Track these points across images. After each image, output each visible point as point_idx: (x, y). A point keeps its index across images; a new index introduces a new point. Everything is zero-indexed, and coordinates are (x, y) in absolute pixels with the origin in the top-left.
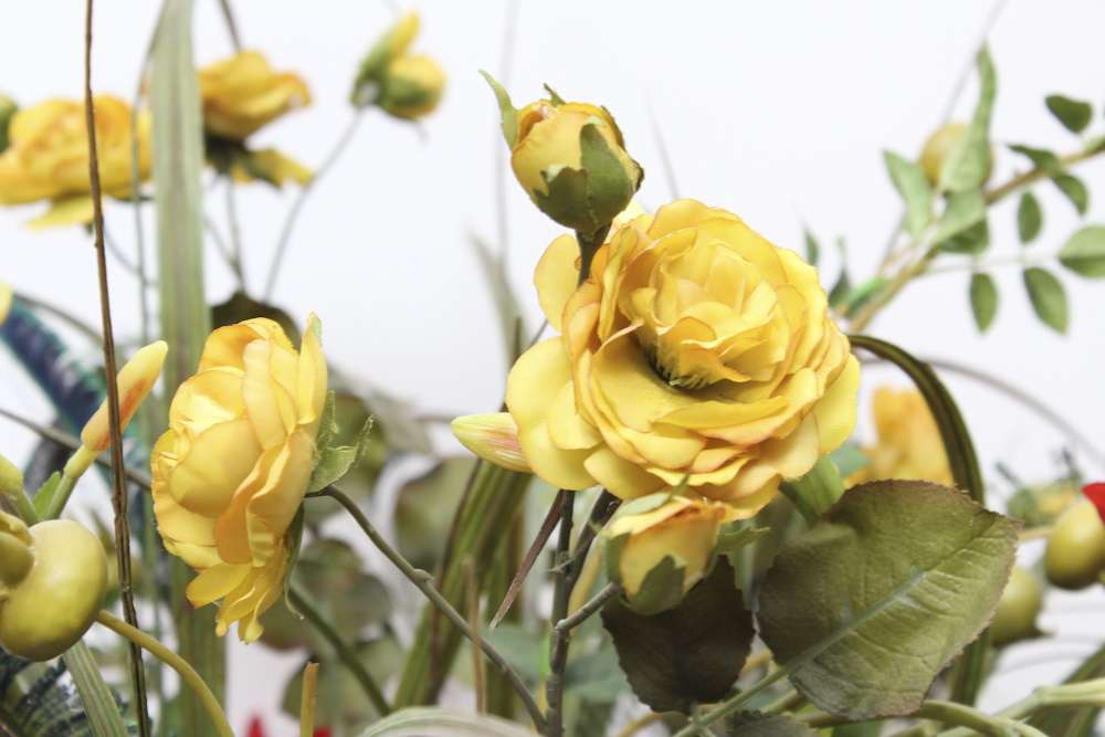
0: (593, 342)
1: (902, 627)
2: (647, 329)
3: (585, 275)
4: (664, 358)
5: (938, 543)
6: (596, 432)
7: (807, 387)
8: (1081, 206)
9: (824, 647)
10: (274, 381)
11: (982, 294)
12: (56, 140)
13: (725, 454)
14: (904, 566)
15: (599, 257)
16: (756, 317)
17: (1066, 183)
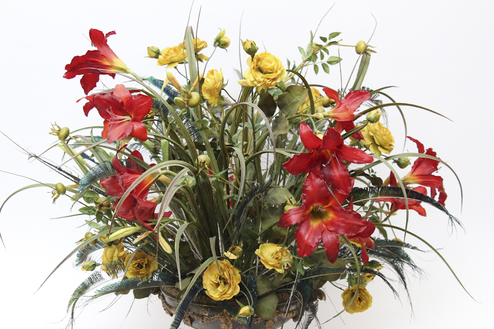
0: (254, 68)
1: (295, 103)
2: (260, 67)
3: (252, 61)
4: (262, 70)
5: (298, 93)
6: (255, 79)
7: (279, 72)
8: (328, 53)
9: (285, 107)
10: (217, 75)
11: (316, 68)
12: (170, 54)
13: (270, 80)
14: (294, 96)
15: (254, 59)
16: (273, 64)
17: (325, 50)
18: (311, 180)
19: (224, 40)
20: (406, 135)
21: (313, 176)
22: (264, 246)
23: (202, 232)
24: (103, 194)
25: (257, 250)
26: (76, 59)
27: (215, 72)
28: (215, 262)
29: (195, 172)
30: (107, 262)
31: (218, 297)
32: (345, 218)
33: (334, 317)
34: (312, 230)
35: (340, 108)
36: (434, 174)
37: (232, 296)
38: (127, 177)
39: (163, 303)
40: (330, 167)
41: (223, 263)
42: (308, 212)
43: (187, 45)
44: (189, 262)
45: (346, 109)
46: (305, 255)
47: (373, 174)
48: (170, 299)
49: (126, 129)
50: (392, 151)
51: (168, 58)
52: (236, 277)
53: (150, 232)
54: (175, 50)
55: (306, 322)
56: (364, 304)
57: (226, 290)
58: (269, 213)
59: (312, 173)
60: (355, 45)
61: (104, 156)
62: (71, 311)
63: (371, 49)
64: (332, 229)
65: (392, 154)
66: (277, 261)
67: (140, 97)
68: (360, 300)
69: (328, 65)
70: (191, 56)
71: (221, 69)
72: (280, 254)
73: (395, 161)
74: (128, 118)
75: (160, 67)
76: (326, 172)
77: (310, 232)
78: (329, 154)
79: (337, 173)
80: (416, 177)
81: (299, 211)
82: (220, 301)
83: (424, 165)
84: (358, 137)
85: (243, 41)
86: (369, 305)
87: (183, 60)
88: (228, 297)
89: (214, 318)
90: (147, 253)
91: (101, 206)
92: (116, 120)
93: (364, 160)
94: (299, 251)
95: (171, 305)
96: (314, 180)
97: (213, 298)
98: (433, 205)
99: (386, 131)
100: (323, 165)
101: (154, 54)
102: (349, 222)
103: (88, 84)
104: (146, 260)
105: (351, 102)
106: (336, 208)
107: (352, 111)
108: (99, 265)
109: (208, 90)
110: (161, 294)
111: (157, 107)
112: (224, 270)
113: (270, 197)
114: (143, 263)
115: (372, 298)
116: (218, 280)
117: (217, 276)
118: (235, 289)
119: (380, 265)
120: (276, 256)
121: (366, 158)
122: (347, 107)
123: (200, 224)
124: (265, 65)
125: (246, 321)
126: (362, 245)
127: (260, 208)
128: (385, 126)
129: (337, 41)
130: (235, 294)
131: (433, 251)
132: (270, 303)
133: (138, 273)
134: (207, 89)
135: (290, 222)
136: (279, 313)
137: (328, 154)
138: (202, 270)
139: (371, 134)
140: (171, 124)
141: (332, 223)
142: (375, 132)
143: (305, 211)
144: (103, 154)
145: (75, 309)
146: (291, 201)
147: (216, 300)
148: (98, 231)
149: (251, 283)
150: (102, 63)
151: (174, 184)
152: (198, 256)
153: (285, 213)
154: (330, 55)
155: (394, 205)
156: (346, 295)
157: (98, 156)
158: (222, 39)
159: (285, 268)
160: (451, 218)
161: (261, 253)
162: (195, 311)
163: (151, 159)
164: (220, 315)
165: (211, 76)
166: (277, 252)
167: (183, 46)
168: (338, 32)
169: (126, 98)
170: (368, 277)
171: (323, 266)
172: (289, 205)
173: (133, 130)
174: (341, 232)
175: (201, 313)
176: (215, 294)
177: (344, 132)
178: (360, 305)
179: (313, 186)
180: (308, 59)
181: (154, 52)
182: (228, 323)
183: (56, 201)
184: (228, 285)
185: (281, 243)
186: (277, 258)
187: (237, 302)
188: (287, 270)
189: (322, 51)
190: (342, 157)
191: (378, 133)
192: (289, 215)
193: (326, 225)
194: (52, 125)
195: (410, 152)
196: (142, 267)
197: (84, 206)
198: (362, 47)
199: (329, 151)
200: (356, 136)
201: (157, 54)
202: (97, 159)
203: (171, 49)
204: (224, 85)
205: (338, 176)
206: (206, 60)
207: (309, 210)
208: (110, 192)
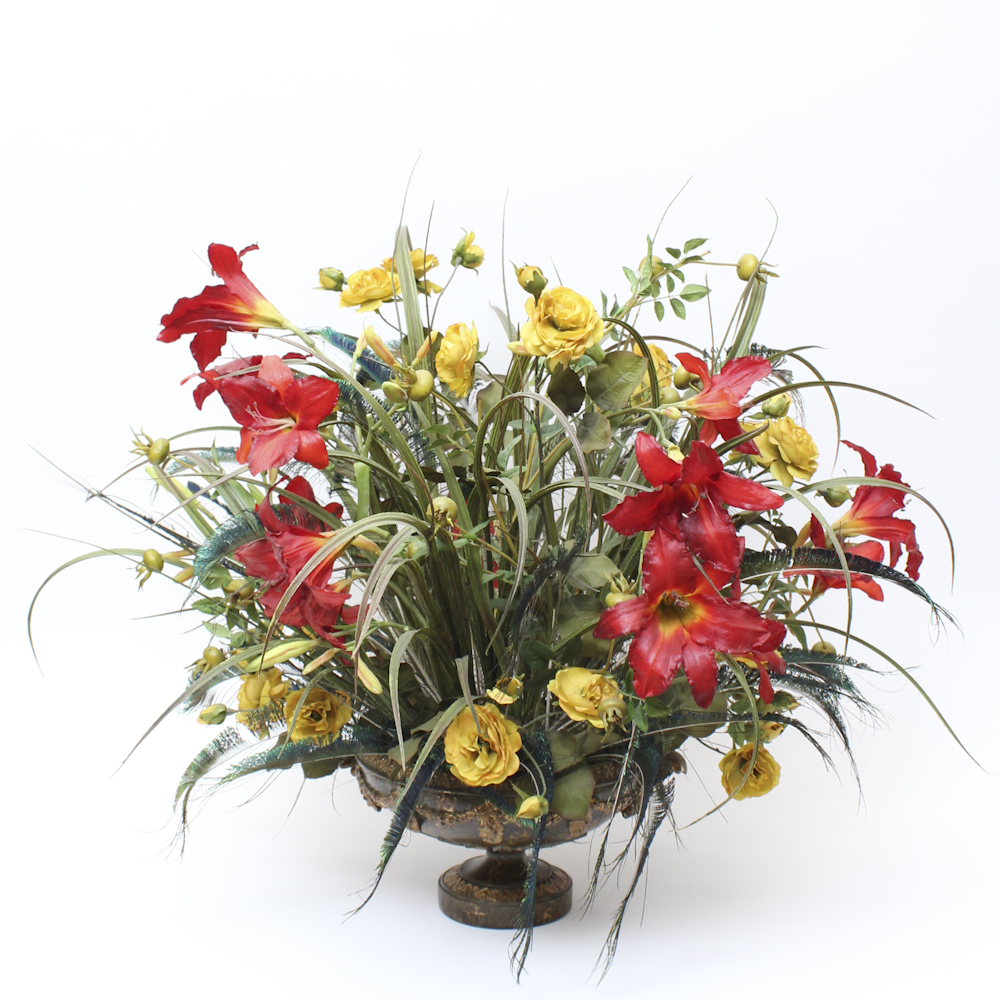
0: (540, 320)
1: (621, 387)
2: (552, 316)
3: (536, 305)
4: (556, 323)
5: (628, 365)
6: (542, 341)
7: (590, 327)
8: (683, 280)
9: (602, 395)
10: (466, 335)
11: (658, 307)
12: (365, 284)
13: (572, 343)
14: (621, 372)
15: (539, 301)
16: (577, 312)
17: (677, 273)
18: (660, 543)
19: (472, 252)
20: (839, 435)
21: (663, 536)
22: (565, 674)
23: (440, 646)
24: (238, 570)
25: (551, 682)
26: (182, 303)
27: (461, 329)
28: (468, 709)
29: (428, 533)
30: (249, 708)
31: (476, 779)
32: (729, 617)
33: (708, 814)
34: (662, 644)
35: (711, 393)
36: (898, 514)
37: (505, 778)
38: (290, 543)
39: (361, 785)
40: (697, 517)
41: (484, 711)
42: (654, 607)
43: (399, 265)
44: (413, 702)
45: (723, 396)
46: (650, 694)
47: (777, 517)
48: (377, 778)
49: (286, 446)
50: (815, 474)
51: (362, 291)
52: (511, 738)
53: (336, 650)
54: (375, 275)
55: (650, 823)
56: (764, 780)
57: (492, 766)
58: (574, 607)
59: (660, 531)
60: (736, 263)
61: (239, 495)
62: (182, 807)
63: (769, 269)
64: (702, 640)
65: (814, 479)
66: (591, 703)
67: (314, 382)
68: (756, 773)
69: (683, 301)
70: (408, 288)
71: (473, 324)
72: (598, 690)
73: (821, 493)
74: (289, 422)
75: (345, 309)
76: (690, 527)
77: (659, 646)
78: (695, 491)
79: (710, 529)
80: (862, 522)
81: (636, 606)
82: (479, 787)
83: (876, 497)
84: (747, 450)
85: (519, 267)
86: (775, 783)
87: (391, 294)
88: (497, 779)
89: (467, 816)
90: (330, 689)
91: (236, 597)
92: (265, 428)
93: (765, 502)
94: (638, 687)
95: (377, 789)
96: (666, 544)
97: (467, 782)
98: (899, 584)
99: (803, 435)
100: (684, 515)
101: (333, 283)
102: (736, 625)
103: (205, 351)
104: (328, 703)
105: (734, 380)
106: (710, 598)
107: (736, 400)
108: (232, 712)
109: (449, 366)
110: (358, 767)
111: (345, 397)
112: (487, 727)
113: (574, 575)
114: (322, 710)
115: (780, 768)
116: (476, 745)
117: (473, 737)
118: (510, 762)
119: (795, 701)
120: (589, 695)
121: (769, 499)
122: (726, 391)
123: (435, 632)
124: (560, 312)
125: (531, 826)
126: (758, 663)
127: (556, 595)
128: (798, 423)
129: (699, 254)
130: (511, 773)
131: (900, 672)
132: (579, 787)
133: (312, 730)
134: (446, 363)
135: (619, 628)
136: (595, 803)
137: (693, 492)
138: (444, 727)
139: (774, 442)
140: (373, 431)
141: (701, 628)
142: (780, 437)
143: (648, 605)
144: (237, 492)
145: (189, 803)
146: (619, 586)
147: (472, 785)
148: (229, 642)
149: (540, 747)
150: (231, 309)
151: (388, 559)
152: (432, 691)
153: (609, 609)
154: (687, 283)
155: (820, 580)
156: (728, 764)
157: (227, 496)
158: (468, 251)
159: (610, 719)
160: (936, 609)
161: (560, 688)
162: (429, 804)
163: (330, 494)
164: (478, 811)
165: (455, 336)
166: (592, 686)
167: (391, 266)
168: (703, 237)
169: (286, 383)
170: (774, 728)
171: (681, 707)
172: (614, 592)
173: (300, 448)
174: (720, 645)
175: (439, 807)
176: (470, 773)
177: (720, 441)
178: (756, 783)
179: (663, 557)
180: (644, 291)
181: (332, 278)
182: (494, 826)
183: (145, 584)
184: (496, 755)
185: (599, 667)
186: (592, 699)
187: (515, 788)
188: (614, 723)
189: (671, 275)
190: (720, 498)
191: (786, 439)
192: (616, 615)
193: (690, 631)
194: (136, 435)
195: (850, 474)
196: (319, 718)
197: (203, 598)
198: (750, 265)
199: (694, 487)
200: (745, 448)
201: (339, 283)
202: (226, 500)
203: (367, 274)
204: (479, 355)
205: (712, 536)
206: (436, 292)
207: (655, 602)
208: (254, 571)
